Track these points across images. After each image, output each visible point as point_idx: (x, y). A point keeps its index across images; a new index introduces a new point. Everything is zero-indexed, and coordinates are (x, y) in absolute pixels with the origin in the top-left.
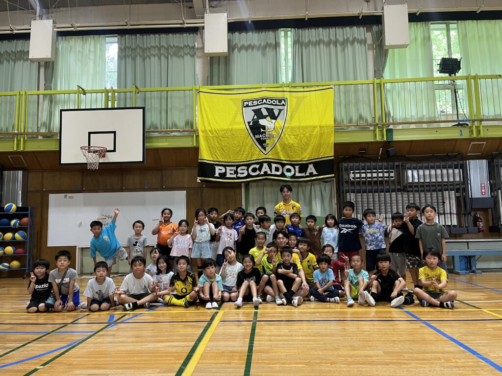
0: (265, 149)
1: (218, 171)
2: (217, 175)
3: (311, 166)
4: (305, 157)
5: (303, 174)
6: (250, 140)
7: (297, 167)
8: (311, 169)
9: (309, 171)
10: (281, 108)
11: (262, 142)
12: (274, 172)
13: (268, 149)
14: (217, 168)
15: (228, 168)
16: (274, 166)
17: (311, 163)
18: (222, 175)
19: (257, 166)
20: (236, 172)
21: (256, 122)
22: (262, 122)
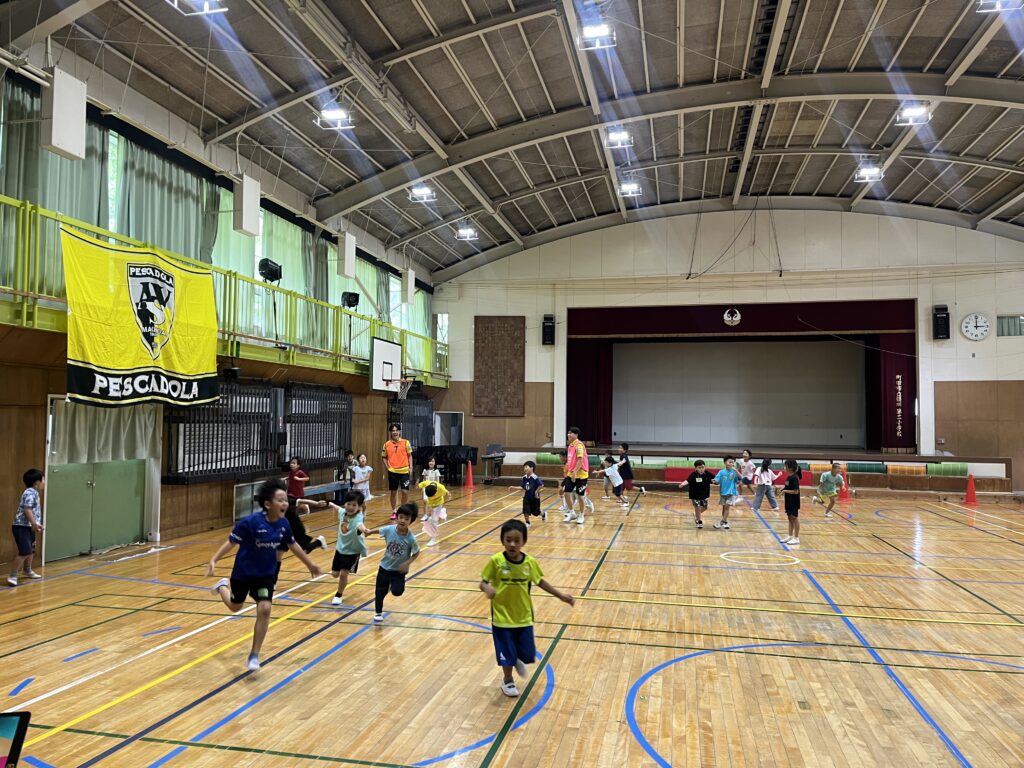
0: (153, 350)
1: (100, 382)
2: (97, 391)
3: (195, 385)
4: (190, 369)
5: (187, 396)
7: (184, 384)
8: (195, 389)
9: (193, 392)
10: (169, 288)
11: (149, 338)
12: (162, 390)
13: (157, 350)
14: (97, 378)
15: (111, 380)
16: (162, 379)
17: (195, 380)
18: (104, 392)
19: (146, 378)
20: (122, 387)
21: (144, 306)
22: (151, 306)
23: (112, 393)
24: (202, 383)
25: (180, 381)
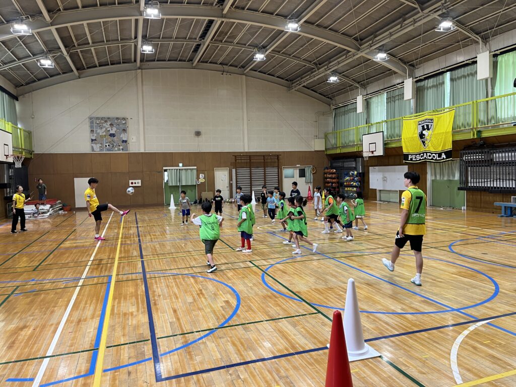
0: (425, 146)
1: (410, 157)
2: (409, 159)
3: (443, 154)
4: (440, 149)
5: (440, 159)
6: (419, 141)
7: (437, 155)
8: (444, 156)
9: (442, 157)
10: (431, 124)
11: (424, 142)
12: (428, 158)
13: (426, 146)
14: (410, 156)
15: (413, 156)
16: (428, 154)
17: (443, 152)
18: (411, 159)
19: (422, 155)
20: (416, 158)
21: (422, 132)
22: (424, 132)
23: (413, 160)
24: (446, 153)
25: (436, 154)
